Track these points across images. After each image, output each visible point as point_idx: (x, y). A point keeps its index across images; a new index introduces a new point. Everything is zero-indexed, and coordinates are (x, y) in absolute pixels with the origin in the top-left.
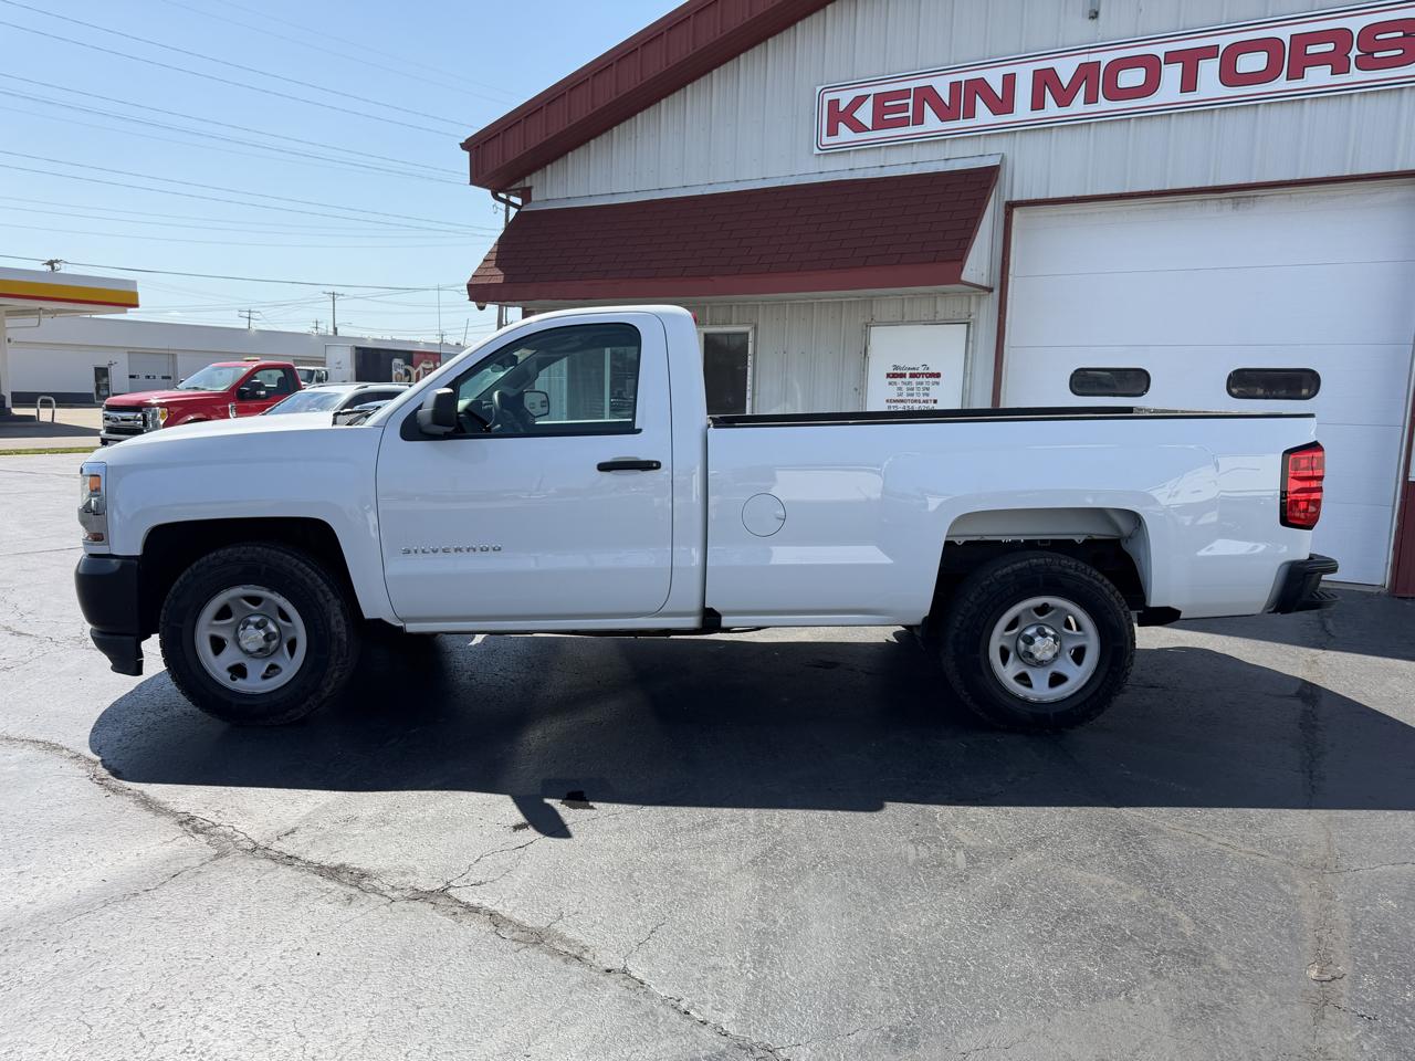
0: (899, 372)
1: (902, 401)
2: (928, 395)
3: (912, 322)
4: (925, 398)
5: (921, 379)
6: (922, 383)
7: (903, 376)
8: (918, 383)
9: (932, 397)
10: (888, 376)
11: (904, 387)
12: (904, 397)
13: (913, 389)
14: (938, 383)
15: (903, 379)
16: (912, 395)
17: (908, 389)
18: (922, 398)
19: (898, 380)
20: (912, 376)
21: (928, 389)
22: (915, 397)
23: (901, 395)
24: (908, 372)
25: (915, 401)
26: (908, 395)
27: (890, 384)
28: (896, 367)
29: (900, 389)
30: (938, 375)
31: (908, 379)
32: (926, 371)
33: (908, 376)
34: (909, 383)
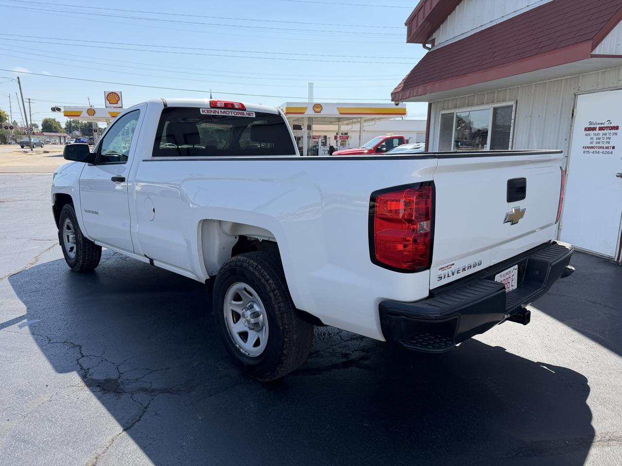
0: (592, 126)
1: (592, 147)
2: (609, 143)
3: (603, 90)
4: (607, 145)
5: (605, 132)
6: (606, 134)
7: (594, 129)
8: (603, 135)
9: (611, 145)
10: (586, 129)
11: (595, 137)
12: (594, 145)
13: (600, 139)
14: (616, 134)
15: (594, 132)
16: (599, 143)
17: (597, 139)
18: (605, 145)
19: (591, 132)
20: (601, 129)
21: (609, 138)
22: (601, 145)
23: (592, 143)
24: (598, 127)
25: (601, 147)
26: (597, 143)
27: (586, 135)
28: (591, 123)
29: (592, 138)
30: (617, 128)
31: (597, 131)
32: (609, 125)
33: (597, 129)
34: (598, 134)
